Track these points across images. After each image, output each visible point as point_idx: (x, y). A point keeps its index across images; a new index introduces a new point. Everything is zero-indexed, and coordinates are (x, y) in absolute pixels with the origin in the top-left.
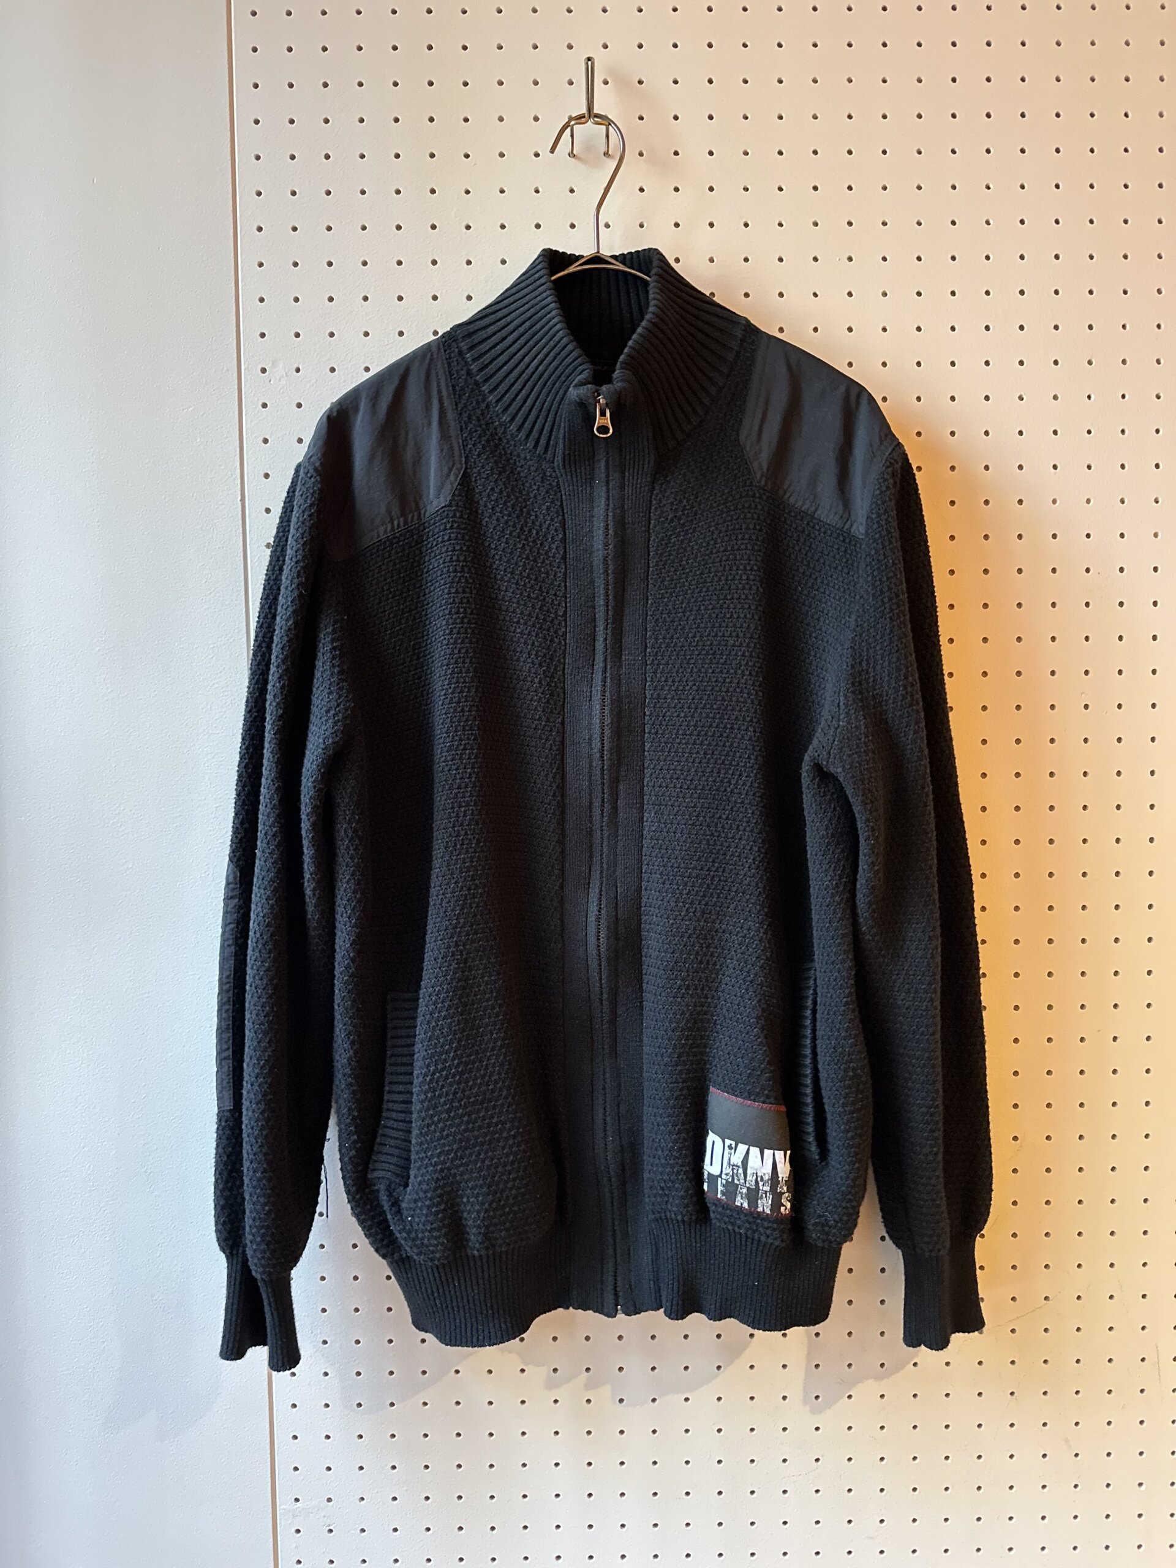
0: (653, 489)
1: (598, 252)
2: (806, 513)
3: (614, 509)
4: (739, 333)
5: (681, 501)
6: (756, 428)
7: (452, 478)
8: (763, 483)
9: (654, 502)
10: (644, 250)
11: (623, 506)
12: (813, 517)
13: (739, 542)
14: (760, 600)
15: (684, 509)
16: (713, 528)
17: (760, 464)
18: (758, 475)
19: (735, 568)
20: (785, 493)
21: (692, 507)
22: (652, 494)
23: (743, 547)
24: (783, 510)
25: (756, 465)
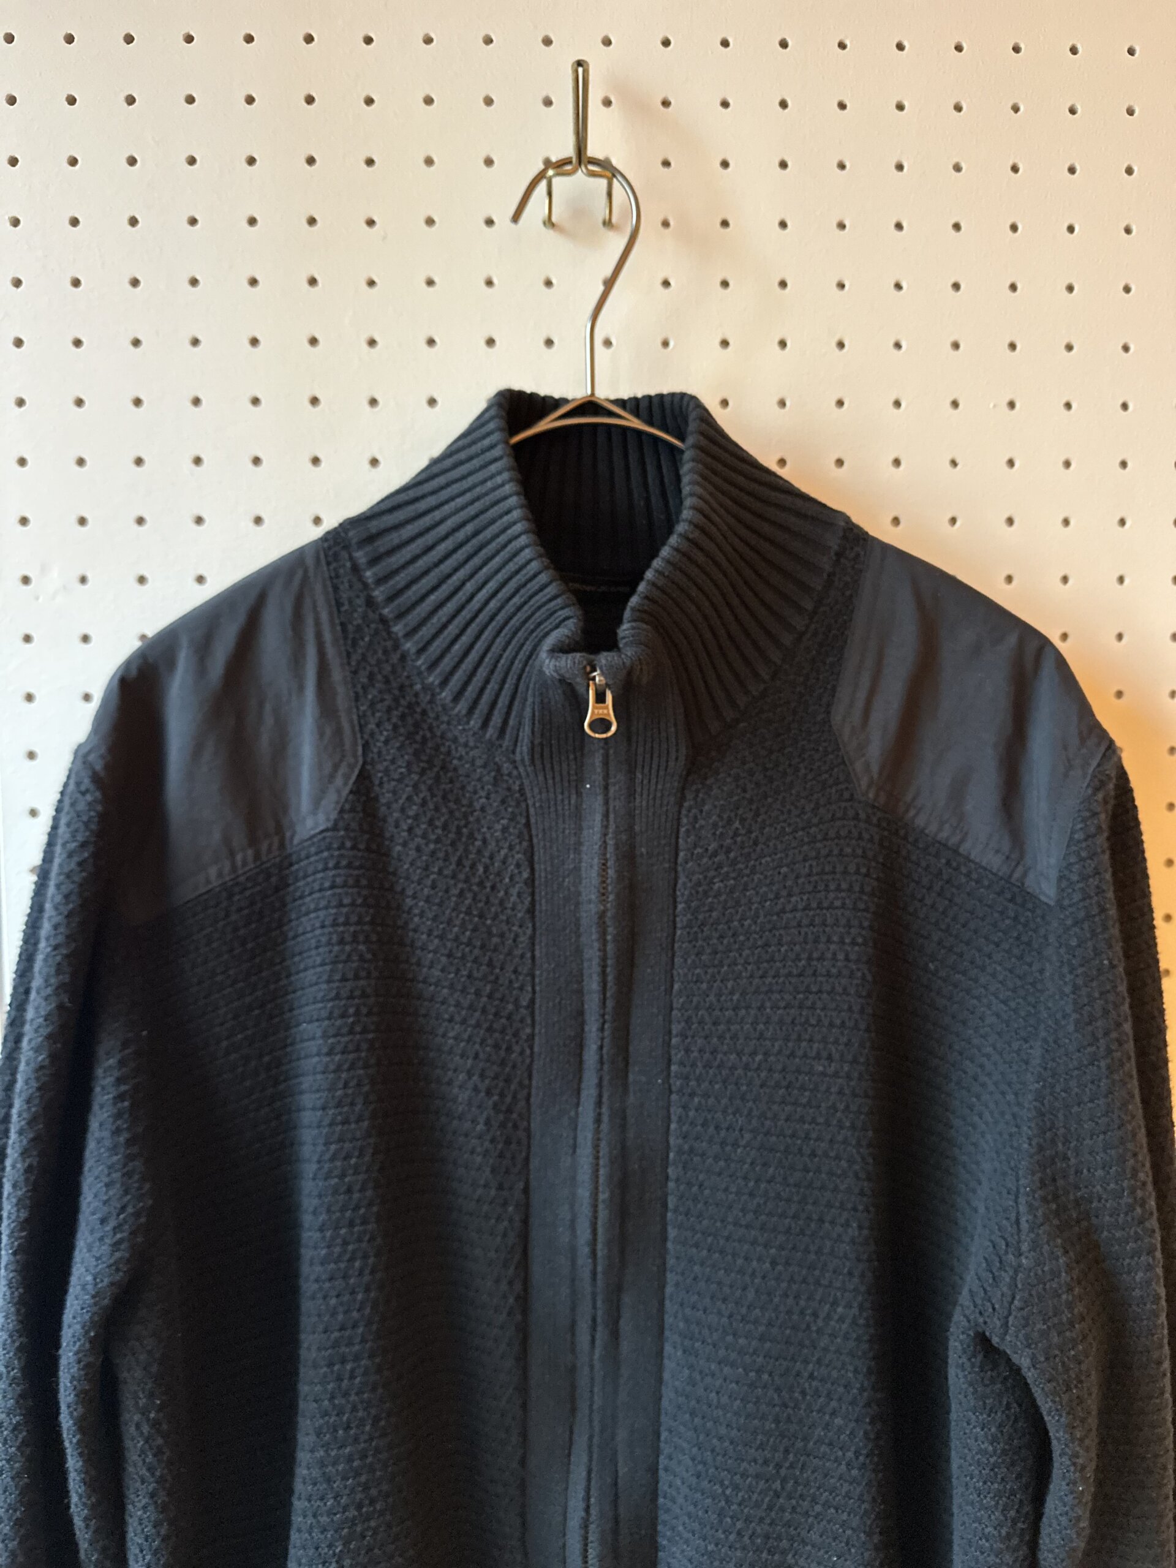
0: (683, 798)
1: (593, 394)
2: (945, 845)
3: (617, 832)
4: (833, 542)
5: (730, 822)
6: (860, 704)
7: (339, 781)
8: (871, 795)
9: (684, 821)
10: (673, 395)
11: (631, 828)
12: (956, 852)
13: (832, 895)
14: (869, 996)
15: (736, 834)
16: (784, 870)
17: (867, 765)
18: (864, 782)
19: (823, 939)
20: (907, 811)
21: (750, 832)
22: (681, 806)
23: (838, 903)
24: (905, 838)
25: (859, 766)
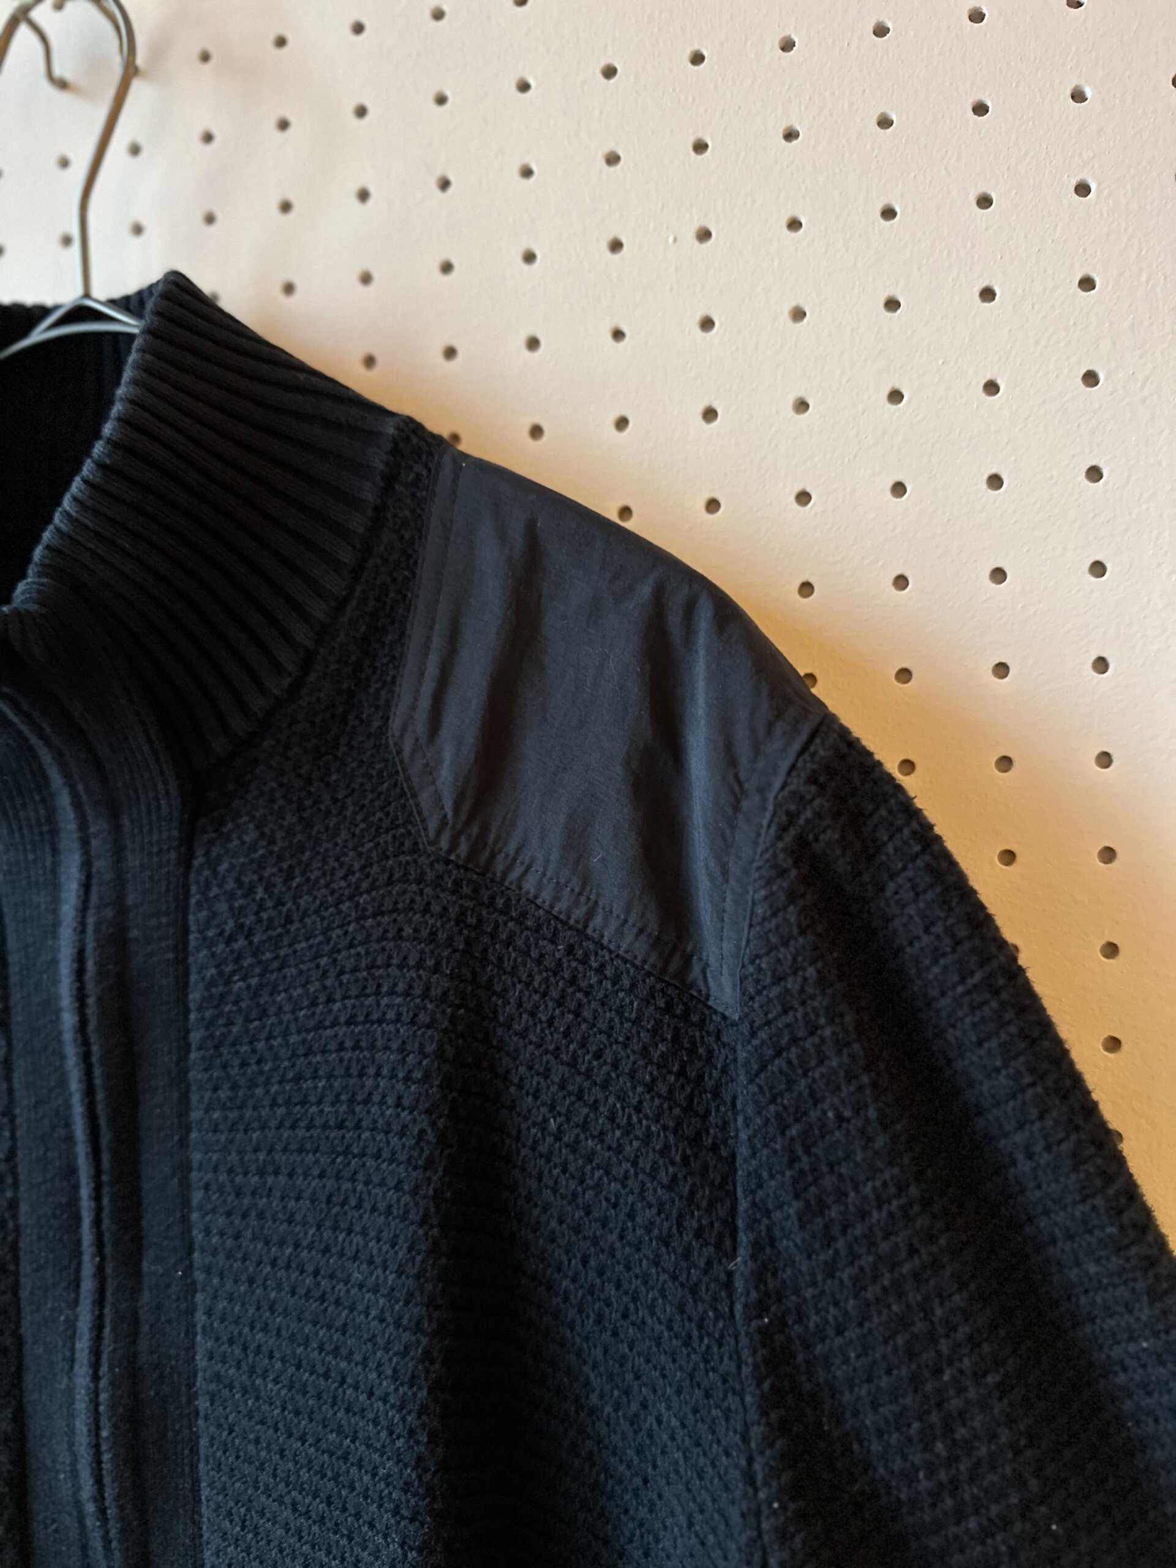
1: (86, 295)
3: (100, 907)
4: (378, 459)
5: (251, 890)
6: (425, 703)
8: (444, 844)
9: (194, 889)
11: (120, 898)
13: (385, 1001)
14: (429, 1165)
15: (261, 908)
16: (324, 961)
17: (438, 799)
18: (433, 825)
25: (425, 798)
